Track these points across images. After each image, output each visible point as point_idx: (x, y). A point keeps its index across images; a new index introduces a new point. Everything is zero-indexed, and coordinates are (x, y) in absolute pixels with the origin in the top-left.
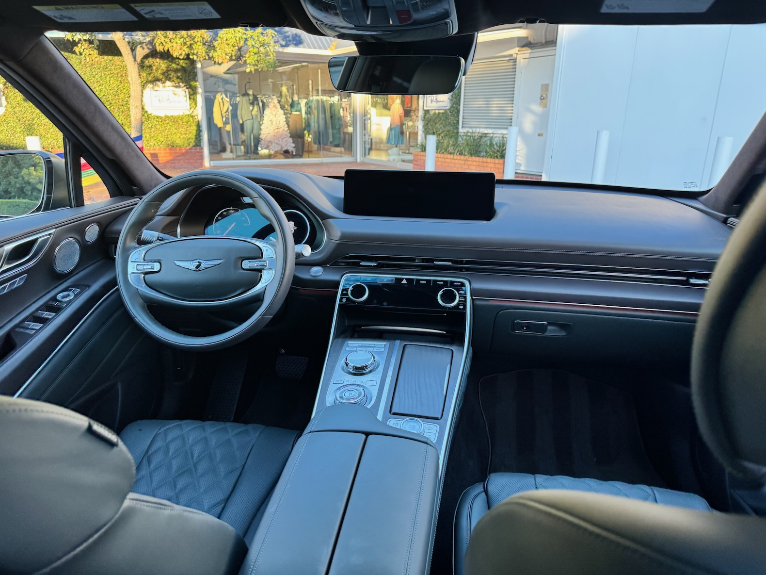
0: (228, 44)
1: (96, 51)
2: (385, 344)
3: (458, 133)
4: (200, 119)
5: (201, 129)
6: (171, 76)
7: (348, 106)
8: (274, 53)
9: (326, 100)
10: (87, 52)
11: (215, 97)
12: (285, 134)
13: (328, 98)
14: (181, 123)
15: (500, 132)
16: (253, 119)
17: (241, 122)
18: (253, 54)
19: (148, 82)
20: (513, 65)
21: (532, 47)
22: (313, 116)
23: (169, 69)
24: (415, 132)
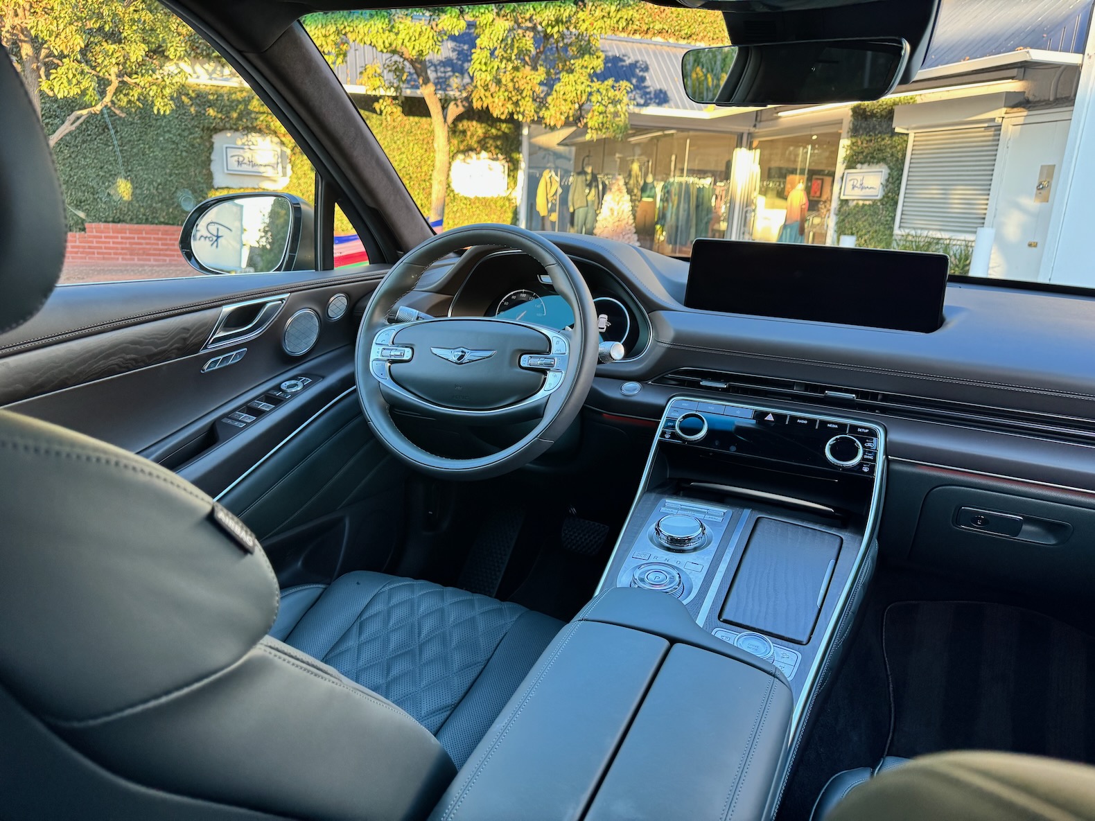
0: (565, 100)
1: (400, 109)
2: (725, 511)
3: (891, 235)
4: (518, 205)
5: (518, 217)
6: (489, 145)
7: (724, 192)
8: (627, 114)
9: (692, 183)
10: (389, 109)
11: (541, 175)
12: (628, 228)
13: (696, 180)
14: (494, 207)
15: (962, 238)
16: (587, 206)
17: (571, 210)
18: (598, 114)
19: (459, 151)
20: (995, 135)
21: (1030, 107)
22: (670, 205)
23: (487, 136)
24: (823, 232)
